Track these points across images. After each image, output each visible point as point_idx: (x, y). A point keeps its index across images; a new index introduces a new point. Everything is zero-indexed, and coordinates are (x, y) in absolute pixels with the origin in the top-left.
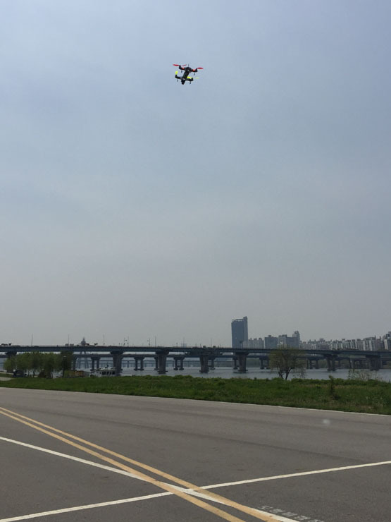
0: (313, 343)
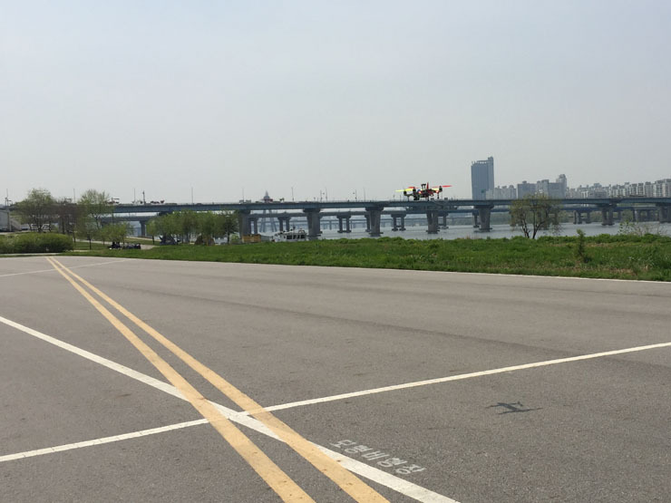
0: (585, 189)
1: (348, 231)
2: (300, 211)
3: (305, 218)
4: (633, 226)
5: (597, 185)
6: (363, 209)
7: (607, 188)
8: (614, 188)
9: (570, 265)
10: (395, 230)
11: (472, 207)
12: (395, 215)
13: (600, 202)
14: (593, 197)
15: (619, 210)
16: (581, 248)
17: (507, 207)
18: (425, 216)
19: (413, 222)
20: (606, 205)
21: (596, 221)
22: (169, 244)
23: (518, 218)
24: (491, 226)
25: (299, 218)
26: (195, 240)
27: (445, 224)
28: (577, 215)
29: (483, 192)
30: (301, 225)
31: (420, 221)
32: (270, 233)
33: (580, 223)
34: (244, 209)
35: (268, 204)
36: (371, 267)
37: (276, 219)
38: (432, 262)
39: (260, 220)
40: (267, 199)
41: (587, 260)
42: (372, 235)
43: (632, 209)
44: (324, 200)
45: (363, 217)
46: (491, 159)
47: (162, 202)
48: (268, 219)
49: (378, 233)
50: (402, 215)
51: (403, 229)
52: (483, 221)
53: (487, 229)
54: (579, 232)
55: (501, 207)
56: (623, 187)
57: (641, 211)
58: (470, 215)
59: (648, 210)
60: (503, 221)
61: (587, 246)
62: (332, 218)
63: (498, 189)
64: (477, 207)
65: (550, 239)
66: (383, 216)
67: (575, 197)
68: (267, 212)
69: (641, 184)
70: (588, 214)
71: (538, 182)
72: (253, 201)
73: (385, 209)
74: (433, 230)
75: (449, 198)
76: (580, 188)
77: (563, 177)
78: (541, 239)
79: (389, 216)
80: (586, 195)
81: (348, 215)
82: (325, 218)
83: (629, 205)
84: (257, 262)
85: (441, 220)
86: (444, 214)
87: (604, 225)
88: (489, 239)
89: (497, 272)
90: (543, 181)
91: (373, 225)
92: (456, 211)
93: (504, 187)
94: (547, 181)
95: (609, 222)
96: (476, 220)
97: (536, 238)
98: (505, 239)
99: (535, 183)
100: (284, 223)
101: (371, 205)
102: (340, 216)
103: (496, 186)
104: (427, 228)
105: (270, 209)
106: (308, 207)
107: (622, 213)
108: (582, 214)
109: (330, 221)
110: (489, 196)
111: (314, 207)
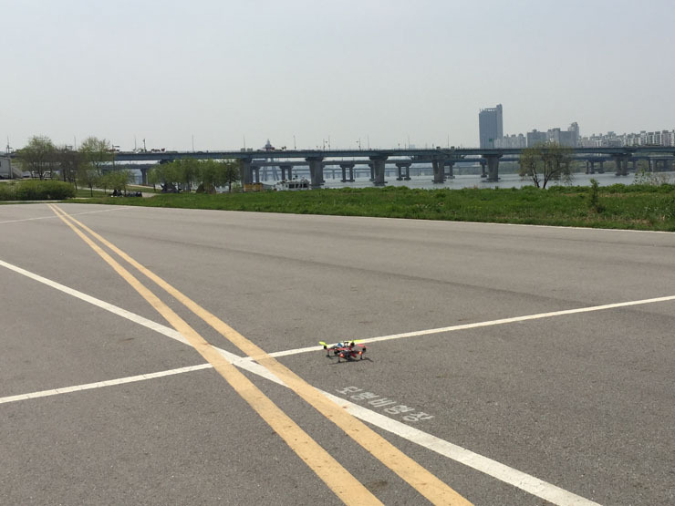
0: (598, 138)
1: (352, 180)
2: (303, 160)
3: (308, 167)
4: (649, 175)
5: (611, 134)
6: (367, 158)
7: (621, 137)
8: (629, 136)
9: (582, 215)
10: (400, 179)
11: (480, 156)
12: (399, 164)
13: (615, 151)
14: (607, 146)
15: (634, 160)
16: (594, 197)
17: (516, 156)
18: (431, 165)
19: (418, 172)
20: (620, 155)
21: (609, 171)
22: (170, 192)
23: (528, 167)
24: (499, 176)
25: (301, 167)
26: (196, 188)
27: (451, 174)
28: (590, 164)
29: (491, 140)
30: (303, 174)
31: (426, 171)
32: (272, 181)
33: (593, 173)
34: (246, 158)
35: (270, 152)
36: (376, 216)
37: (277, 168)
38: (438, 211)
39: (262, 168)
40: (268, 147)
41: (600, 210)
42: (376, 184)
43: (648, 159)
44: (327, 149)
45: (367, 166)
46: (500, 107)
47: (163, 150)
48: (270, 168)
49: (382, 182)
50: (406, 164)
51: (408, 179)
52: (491, 171)
53: (496, 179)
54: (592, 181)
55: (510, 156)
56: (637, 136)
57: (657, 160)
58: (477, 165)
59: (665, 160)
60: (511, 170)
61: (601, 196)
62: (335, 167)
63: (507, 138)
64: (485, 156)
65: (561, 189)
66: (387, 166)
67: (588, 146)
68: (269, 160)
69: (658, 133)
70: (602, 164)
71: (549, 130)
72: (255, 149)
73: (390, 158)
74: (439, 180)
75: (456, 147)
76: (593, 137)
77: (575, 126)
78: (552, 189)
79: (394, 166)
80: (599, 144)
81: (351, 164)
82: (327, 167)
83: (645, 155)
84: (259, 210)
85: (447, 169)
86: (451, 164)
87: (618, 175)
88: (497, 188)
89: (506, 222)
90: (554, 130)
91: (377, 175)
92: (463, 160)
93: (514, 136)
94: (559, 130)
95: (623, 172)
96: (484, 171)
97: (547, 188)
98: (514, 189)
99: (546, 131)
100: (286, 172)
101: (375, 154)
102: (344, 165)
103: (505, 135)
104: (432, 177)
105: (272, 158)
106: (311, 155)
107: (637, 162)
108: (595, 164)
109: (333, 170)
110: (498, 144)
111: (315, 155)
